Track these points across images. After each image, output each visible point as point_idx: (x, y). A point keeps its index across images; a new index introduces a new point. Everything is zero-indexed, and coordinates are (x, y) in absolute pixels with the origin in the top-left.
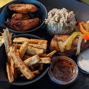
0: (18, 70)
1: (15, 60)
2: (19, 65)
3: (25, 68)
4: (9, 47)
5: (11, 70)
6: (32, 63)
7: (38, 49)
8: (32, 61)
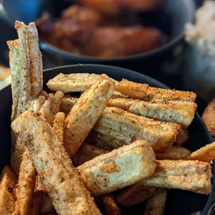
0: (47, 208)
1: (38, 152)
2: (52, 180)
3: (78, 199)
4: (27, 101)
5: (15, 199)
6: (116, 180)
7: (149, 122)
8: (115, 169)
